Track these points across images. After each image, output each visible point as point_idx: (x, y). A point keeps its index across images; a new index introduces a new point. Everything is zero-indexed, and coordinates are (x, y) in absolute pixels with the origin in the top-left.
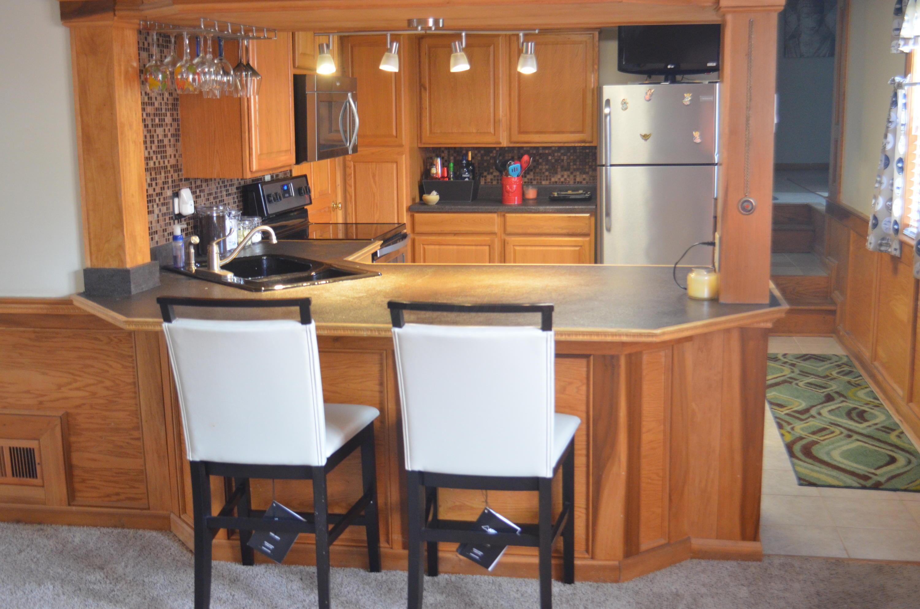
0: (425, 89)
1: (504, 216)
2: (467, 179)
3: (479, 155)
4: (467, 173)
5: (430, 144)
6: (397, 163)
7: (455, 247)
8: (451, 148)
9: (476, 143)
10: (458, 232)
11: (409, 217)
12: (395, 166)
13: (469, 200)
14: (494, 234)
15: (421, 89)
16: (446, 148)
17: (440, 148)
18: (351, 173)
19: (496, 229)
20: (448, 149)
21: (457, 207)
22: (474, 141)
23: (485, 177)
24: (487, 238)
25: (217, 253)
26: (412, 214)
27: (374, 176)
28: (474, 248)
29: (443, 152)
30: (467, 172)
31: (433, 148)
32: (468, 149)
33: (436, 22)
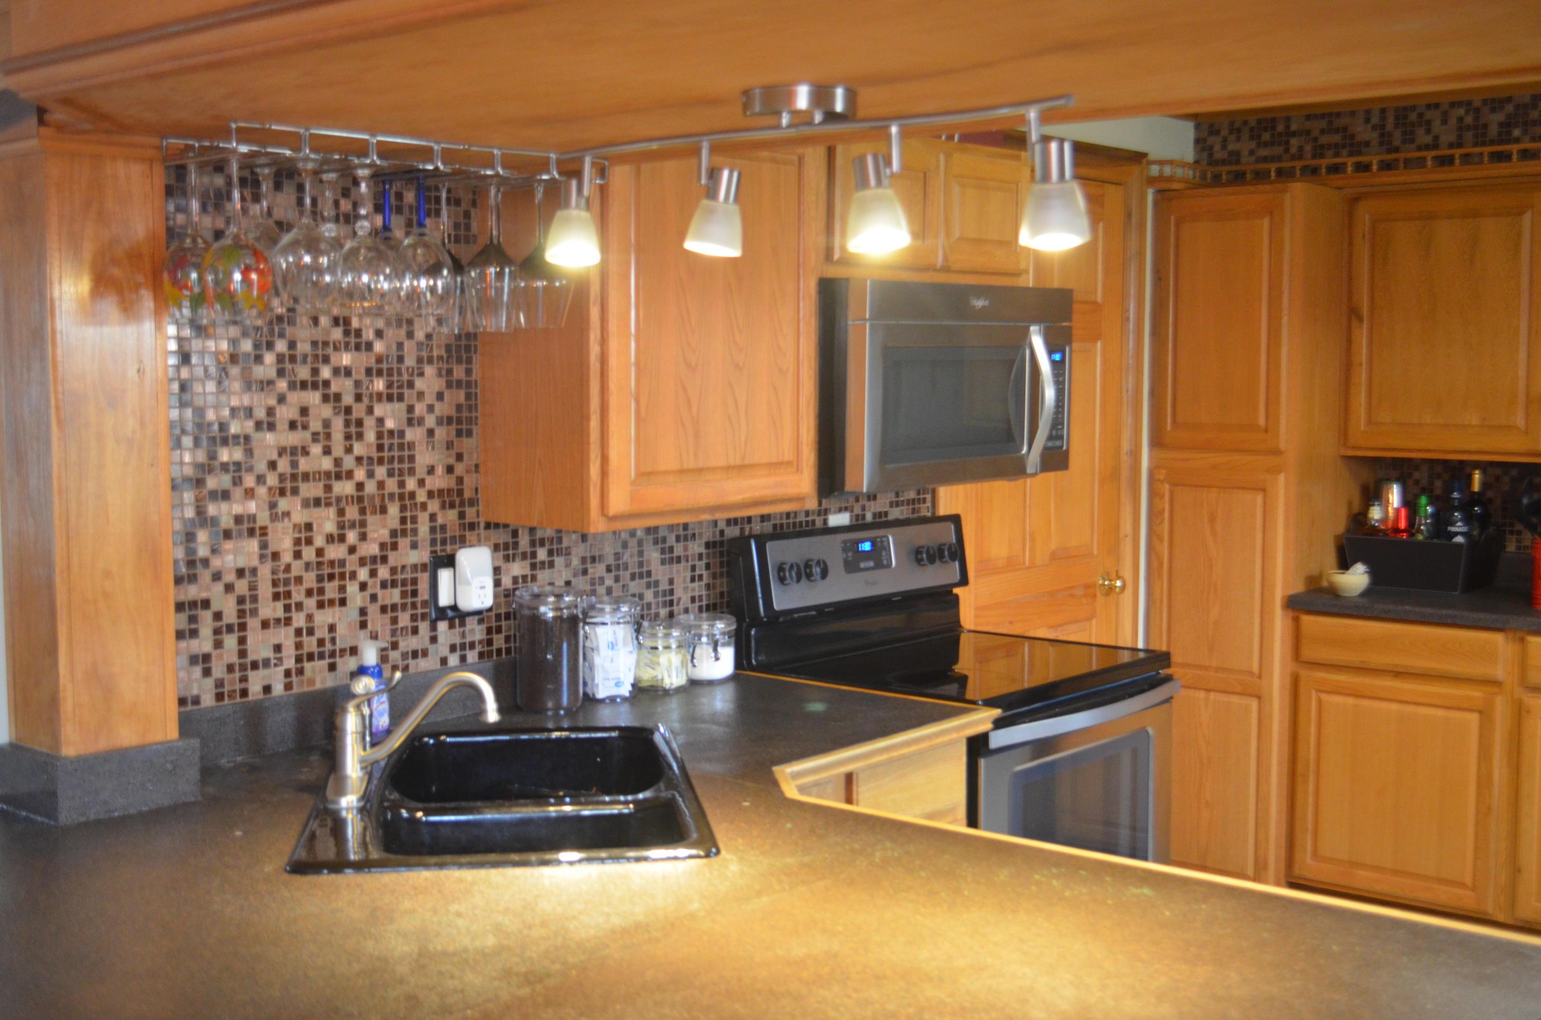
0: (1360, 319)
1: (1522, 640)
2: (1459, 539)
3: (1506, 479)
4: (1459, 524)
5: (1367, 449)
6: (1264, 490)
7: (1394, 706)
8: (1438, 461)
9: (1476, 452)
10: (1402, 670)
11: (1289, 622)
12: (1259, 498)
13: (1456, 591)
14: (1496, 683)
15: (1350, 320)
16: (1424, 461)
17: (1410, 460)
18: (1163, 510)
19: (1499, 672)
20: (1432, 462)
21: (1400, 608)
22: (1473, 447)
23: (1519, 533)
24: (1476, 694)
26: (1296, 614)
27: (1212, 519)
28: (1440, 713)
29: (1417, 468)
30: (1461, 520)
31: (1394, 459)
32: (1476, 465)
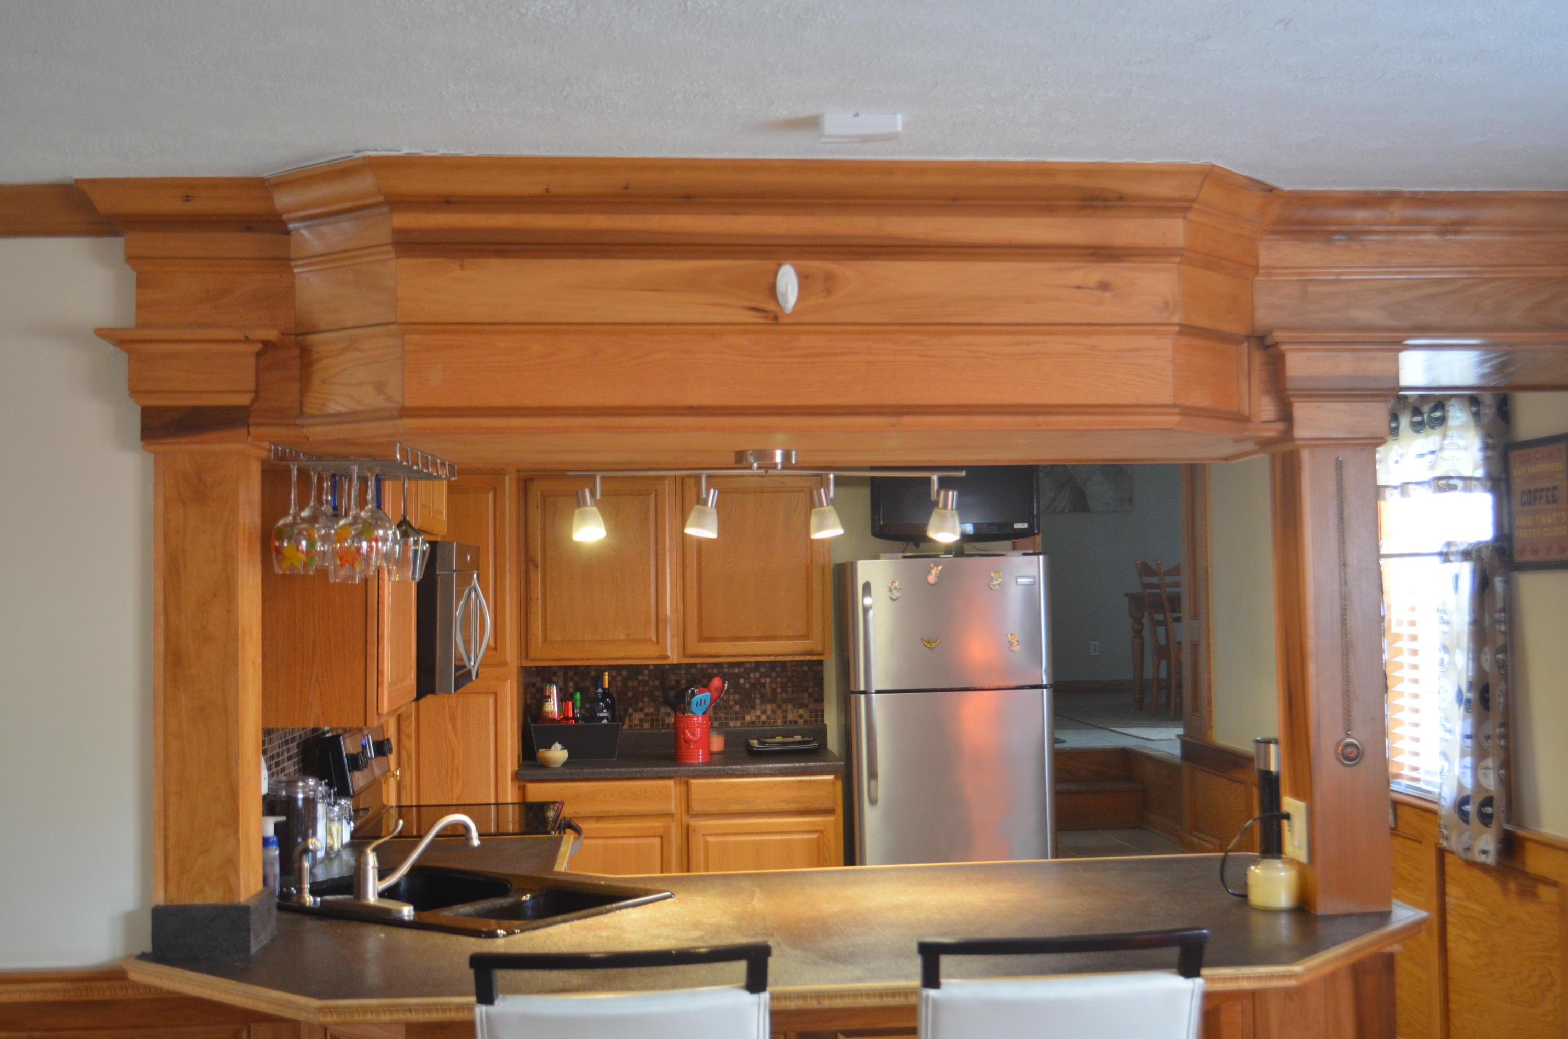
1: (687, 784)
2: (605, 721)
3: (619, 678)
4: (605, 711)
5: (542, 660)
6: (496, 694)
7: (600, 842)
8: (570, 667)
9: (623, 659)
10: (605, 815)
11: (516, 790)
12: (491, 700)
13: (614, 758)
14: (669, 815)
16: (560, 667)
17: (550, 667)
18: (411, 713)
19: (672, 807)
20: (566, 669)
21: (603, 770)
22: (621, 654)
23: (630, 715)
24: (658, 824)
25: (373, 868)
26: (522, 784)
27: (453, 718)
28: (634, 841)
29: (555, 674)
30: (605, 708)
31: (537, 667)
32: (600, 670)
33: (787, 456)
